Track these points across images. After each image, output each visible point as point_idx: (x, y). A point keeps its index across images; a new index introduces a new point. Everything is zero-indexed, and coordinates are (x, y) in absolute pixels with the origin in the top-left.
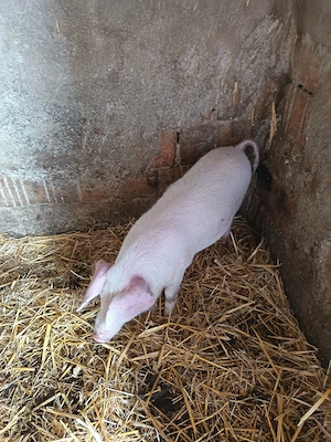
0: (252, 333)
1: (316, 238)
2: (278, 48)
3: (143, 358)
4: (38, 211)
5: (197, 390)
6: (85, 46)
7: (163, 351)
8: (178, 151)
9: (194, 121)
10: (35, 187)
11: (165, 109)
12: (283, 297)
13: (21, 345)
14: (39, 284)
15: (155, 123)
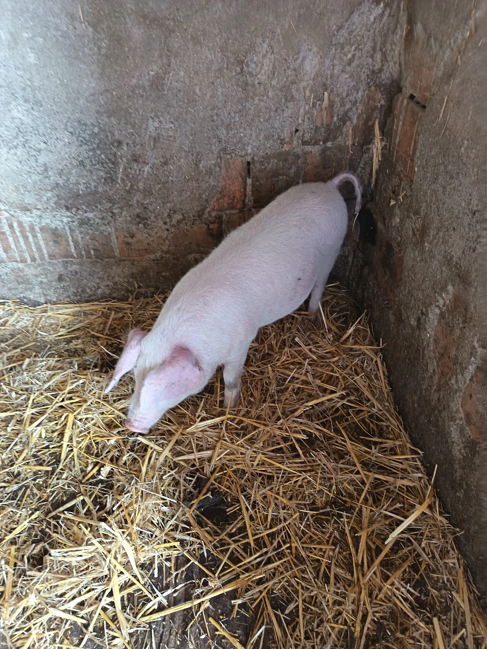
0: (337, 431)
1: (424, 304)
2: (384, 44)
3: (191, 457)
4: (60, 269)
5: (259, 498)
6: (118, 40)
7: (218, 450)
8: (249, 189)
9: (270, 147)
10: (56, 236)
11: (228, 128)
12: (386, 389)
13: (34, 439)
14: (59, 365)
15: (216, 149)
